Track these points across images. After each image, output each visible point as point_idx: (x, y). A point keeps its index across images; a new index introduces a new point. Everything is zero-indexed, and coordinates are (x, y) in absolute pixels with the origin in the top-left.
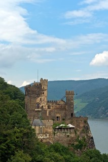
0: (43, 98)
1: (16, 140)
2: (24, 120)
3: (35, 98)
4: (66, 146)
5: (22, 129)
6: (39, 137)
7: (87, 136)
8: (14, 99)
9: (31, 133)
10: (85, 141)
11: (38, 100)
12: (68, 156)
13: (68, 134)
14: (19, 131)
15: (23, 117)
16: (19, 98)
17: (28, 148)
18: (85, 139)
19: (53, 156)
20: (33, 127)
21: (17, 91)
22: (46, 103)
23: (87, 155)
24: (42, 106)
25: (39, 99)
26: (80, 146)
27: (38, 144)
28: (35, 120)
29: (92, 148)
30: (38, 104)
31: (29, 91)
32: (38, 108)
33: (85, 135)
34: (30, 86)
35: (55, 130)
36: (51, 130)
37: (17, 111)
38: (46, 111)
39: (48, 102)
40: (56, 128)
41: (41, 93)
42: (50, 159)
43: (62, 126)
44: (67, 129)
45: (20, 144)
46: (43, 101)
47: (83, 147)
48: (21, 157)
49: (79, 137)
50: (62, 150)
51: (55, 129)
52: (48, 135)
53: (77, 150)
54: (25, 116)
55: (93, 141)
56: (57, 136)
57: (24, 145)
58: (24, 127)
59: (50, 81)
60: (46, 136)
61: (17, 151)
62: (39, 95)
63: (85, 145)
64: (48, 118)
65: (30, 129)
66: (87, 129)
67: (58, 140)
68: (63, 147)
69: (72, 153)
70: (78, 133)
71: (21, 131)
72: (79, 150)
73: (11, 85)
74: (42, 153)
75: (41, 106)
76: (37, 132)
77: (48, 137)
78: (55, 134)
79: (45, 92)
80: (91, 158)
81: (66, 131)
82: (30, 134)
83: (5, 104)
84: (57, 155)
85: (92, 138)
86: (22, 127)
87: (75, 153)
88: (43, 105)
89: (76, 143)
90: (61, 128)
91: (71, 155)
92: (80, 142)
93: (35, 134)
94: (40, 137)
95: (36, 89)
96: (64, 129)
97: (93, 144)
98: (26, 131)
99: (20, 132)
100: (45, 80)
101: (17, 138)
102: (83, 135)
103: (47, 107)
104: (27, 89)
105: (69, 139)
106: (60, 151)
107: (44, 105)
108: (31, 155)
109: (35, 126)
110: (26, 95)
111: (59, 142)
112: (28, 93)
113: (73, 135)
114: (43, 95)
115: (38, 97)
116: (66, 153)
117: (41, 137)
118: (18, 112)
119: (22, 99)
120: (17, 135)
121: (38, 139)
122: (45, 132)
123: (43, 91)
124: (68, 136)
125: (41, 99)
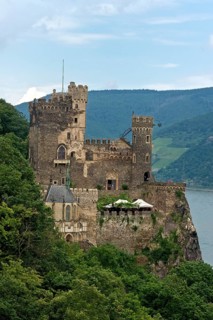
0: (74, 132)
1: (5, 233)
2: (26, 185)
3: (56, 132)
4: (130, 252)
5: (21, 207)
6: (62, 230)
7: (182, 229)
8: (3, 133)
9: (43, 217)
10: (176, 241)
11: (62, 138)
12: (134, 277)
13: (136, 224)
14: (12, 212)
15: (23, 178)
16: (16, 132)
17: (35, 255)
18: (176, 237)
19: (97, 275)
20: (48, 204)
21: (10, 114)
22: (81, 146)
23: (181, 275)
24: (72, 153)
25: (64, 134)
26: (163, 255)
27: (59, 245)
28: (54, 186)
29: (194, 259)
30: (63, 148)
31: (40, 114)
32: (62, 156)
33: (177, 226)
34: (42, 100)
35: (102, 214)
36: (92, 213)
37: (7, 163)
38: (82, 165)
39: (87, 142)
40: (105, 209)
41: (71, 121)
42: (86, 282)
43: (121, 204)
44: (133, 211)
45: (14, 245)
46: (74, 139)
47: (172, 256)
48: (17, 274)
49: (161, 231)
50: (119, 261)
51: (102, 210)
52: (84, 224)
53: (157, 264)
54: (28, 177)
55: (196, 243)
56: (108, 227)
57: (23, 246)
58: (24, 203)
59: (93, 92)
60: (81, 226)
61: (7, 261)
62: (64, 124)
63: (176, 252)
64: (85, 184)
65: (39, 207)
66: (182, 211)
67: (110, 239)
68: (122, 255)
69: (143, 270)
70: (160, 222)
71: (17, 214)
72: (160, 262)
74: (68, 268)
75: (69, 152)
76: (58, 216)
77: (85, 229)
78: (102, 222)
79: (81, 118)
80: (190, 283)
81: (130, 216)
82: (39, 221)
84: (105, 272)
85: (194, 234)
86: (19, 202)
87: (150, 270)
88: (75, 150)
89: (154, 246)
90: (117, 209)
91: (140, 274)
92: (163, 243)
93: (52, 220)
94: (65, 229)
95: (56, 110)
96: (126, 211)
97: (195, 250)
98: (29, 212)
99: (15, 216)
100: (80, 87)
101: (8, 228)
102: (172, 225)
103: (83, 156)
104: (34, 108)
105: (137, 235)
106: (113, 265)
107: (77, 149)
108: (42, 271)
109: (53, 201)
110: (31, 124)
111: (113, 243)
112: (37, 120)
113: (147, 227)
114: (74, 124)
115: (63, 130)
116: (130, 271)
117: (67, 230)
118: (11, 167)
119: (22, 133)
120: (8, 221)
121: (60, 234)
122: (77, 217)
123: (75, 114)
124: (135, 228)
125: (69, 134)
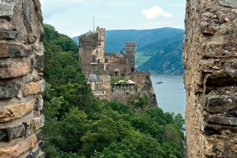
0: (99, 50)
1: (70, 95)
2: (78, 74)
3: (91, 50)
4: (125, 104)
5: (77, 84)
6: (95, 94)
7: (149, 93)
8: (67, 51)
9: (87, 88)
10: (146, 98)
11: (94, 52)
12: (127, 115)
13: (128, 91)
14: (73, 86)
15: (77, 71)
16: (73, 50)
17: (83, 105)
18: (146, 97)
19: (111, 113)
20: (88, 83)
21: (70, 42)
22: (103, 56)
23: (149, 113)
24: (99, 60)
25: (95, 51)
26: (141, 105)
27: (94, 101)
28: (91, 75)
29: (154, 106)
30: (94, 57)
31: (84, 42)
32: (94, 61)
33: (146, 92)
34: (84, 35)
35: (113, 87)
36: (108, 87)
37: (70, 64)
38: (103, 65)
39: (105, 54)
40: (114, 85)
41: (98, 45)
42: (107, 116)
43: (121, 82)
44: (127, 85)
45: (75, 101)
46: (99, 53)
47: (144, 105)
48: (76, 113)
49: (139, 94)
50: (121, 108)
51: (113, 85)
52: (105, 92)
53: (137, 109)
54: (79, 70)
55: (155, 99)
56: (115, 93)
57: (78, 101)
58: (78, 82)
59: (107, 31)
60: (103, 93)
61: (72, 108)
62: (95, 46)
63: (146, 103)
64: (105, 73)
65: (85, 84)
66: (149, 85)
67: (117, 98)
68: (122, 105)
69: (131, 112)
70: (139, 90)
71: (75, 87)
72: (139, 108)
73: (63, 35)
74: (99, 111)
75: (97, 59)
76: (93, 88)
77: (105, 94)
78: (113, 90)
79: (102, 43)
80: (152, 117)
81: (125, 88)
82: (85, 90)
83: (57, 56)
84: (116, 112)
85: (154, 95)
86: (76, 82)
87: (135, 112)
88: (100, 58)
89: (136, 101)
90: (119, 85)
91: (130, 113)
92: (141, 100)
93: (91, 89)
94: (96, 94)
95: (91, 40)
96: (123, 85)
97: (154, 102)
98: (80, 86)
99: (74, 88)
100: (102, 29)
101: (71, 93)
102: (145, 92)
103: (104, 61)
104: (81, 39)
105: (129, 96)
106: (118, 110)
107: (101, 58)
108: (87, 112)
109: (90, 81)
110: (80, 47)
111: (118, 100)
112: (82, 44)
113: (133, 93)
114: (99, 46)
115: (94, 49)
116: (125, 112)
117: (97, 94)
118: (71, 66)
119: (76, 51)
120: (71, 90)
121: (94, 96)
122: (101, 88)
123: (100, 41)
124: (128, 93)
125: (97, 51)
